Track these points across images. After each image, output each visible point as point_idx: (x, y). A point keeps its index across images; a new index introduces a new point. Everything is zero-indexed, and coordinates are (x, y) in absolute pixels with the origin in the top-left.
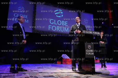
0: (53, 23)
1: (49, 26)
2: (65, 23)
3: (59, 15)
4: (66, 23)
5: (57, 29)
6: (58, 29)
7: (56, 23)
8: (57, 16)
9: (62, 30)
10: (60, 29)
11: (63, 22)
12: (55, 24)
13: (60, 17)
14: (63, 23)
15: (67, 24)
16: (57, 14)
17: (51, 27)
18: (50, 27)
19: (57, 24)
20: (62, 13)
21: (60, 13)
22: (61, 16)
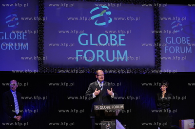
0: (87, 44)
1: (77, 51)
2: (117, 39)
3: (100, 20)
4: (120, 40)
5: (98, 56)
6: (101, 56)
7: (95, 41)
8: (96, 24)
9: (111, 58)
10: (104, 56)
11: (113, 37)
12: (91, 44)
13: (104, 24)
14: (111, 40)
15: (122, 42)
16: (95, 19)
17: (82, 53)
18: (79, 53)
19: (98, 43)
20: (109, 13)
21: (105, 14)
22: (107, 22)
